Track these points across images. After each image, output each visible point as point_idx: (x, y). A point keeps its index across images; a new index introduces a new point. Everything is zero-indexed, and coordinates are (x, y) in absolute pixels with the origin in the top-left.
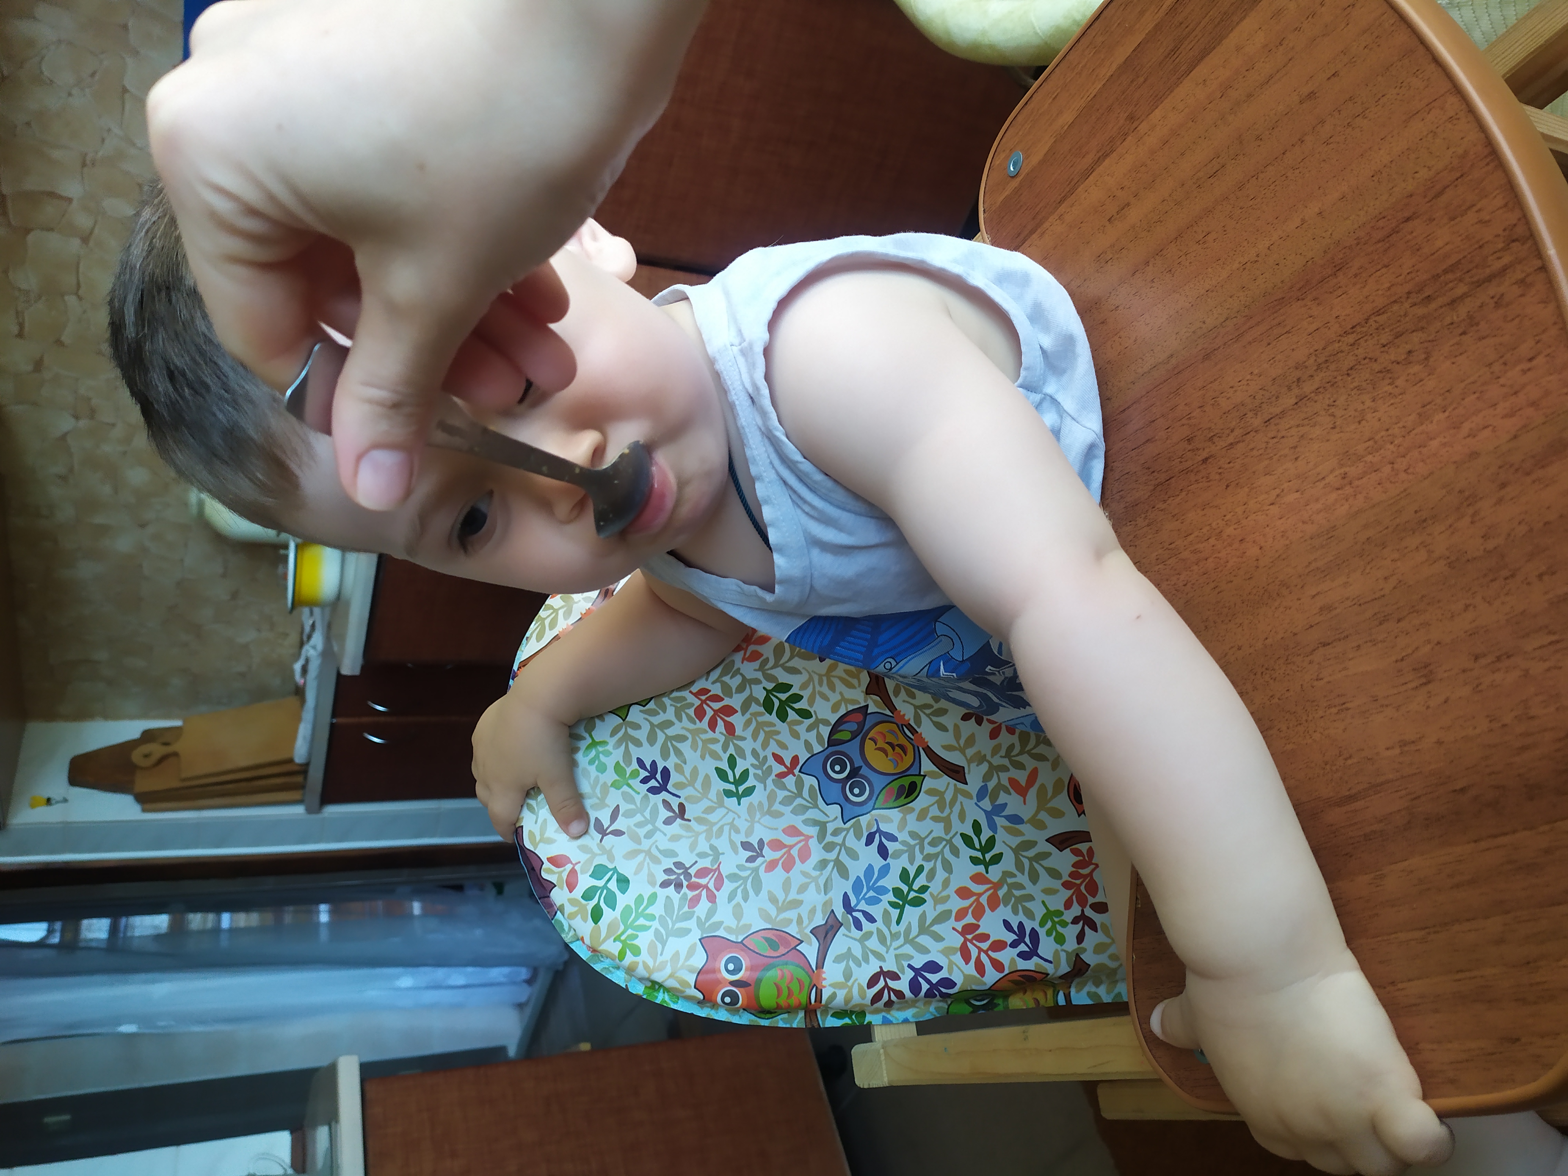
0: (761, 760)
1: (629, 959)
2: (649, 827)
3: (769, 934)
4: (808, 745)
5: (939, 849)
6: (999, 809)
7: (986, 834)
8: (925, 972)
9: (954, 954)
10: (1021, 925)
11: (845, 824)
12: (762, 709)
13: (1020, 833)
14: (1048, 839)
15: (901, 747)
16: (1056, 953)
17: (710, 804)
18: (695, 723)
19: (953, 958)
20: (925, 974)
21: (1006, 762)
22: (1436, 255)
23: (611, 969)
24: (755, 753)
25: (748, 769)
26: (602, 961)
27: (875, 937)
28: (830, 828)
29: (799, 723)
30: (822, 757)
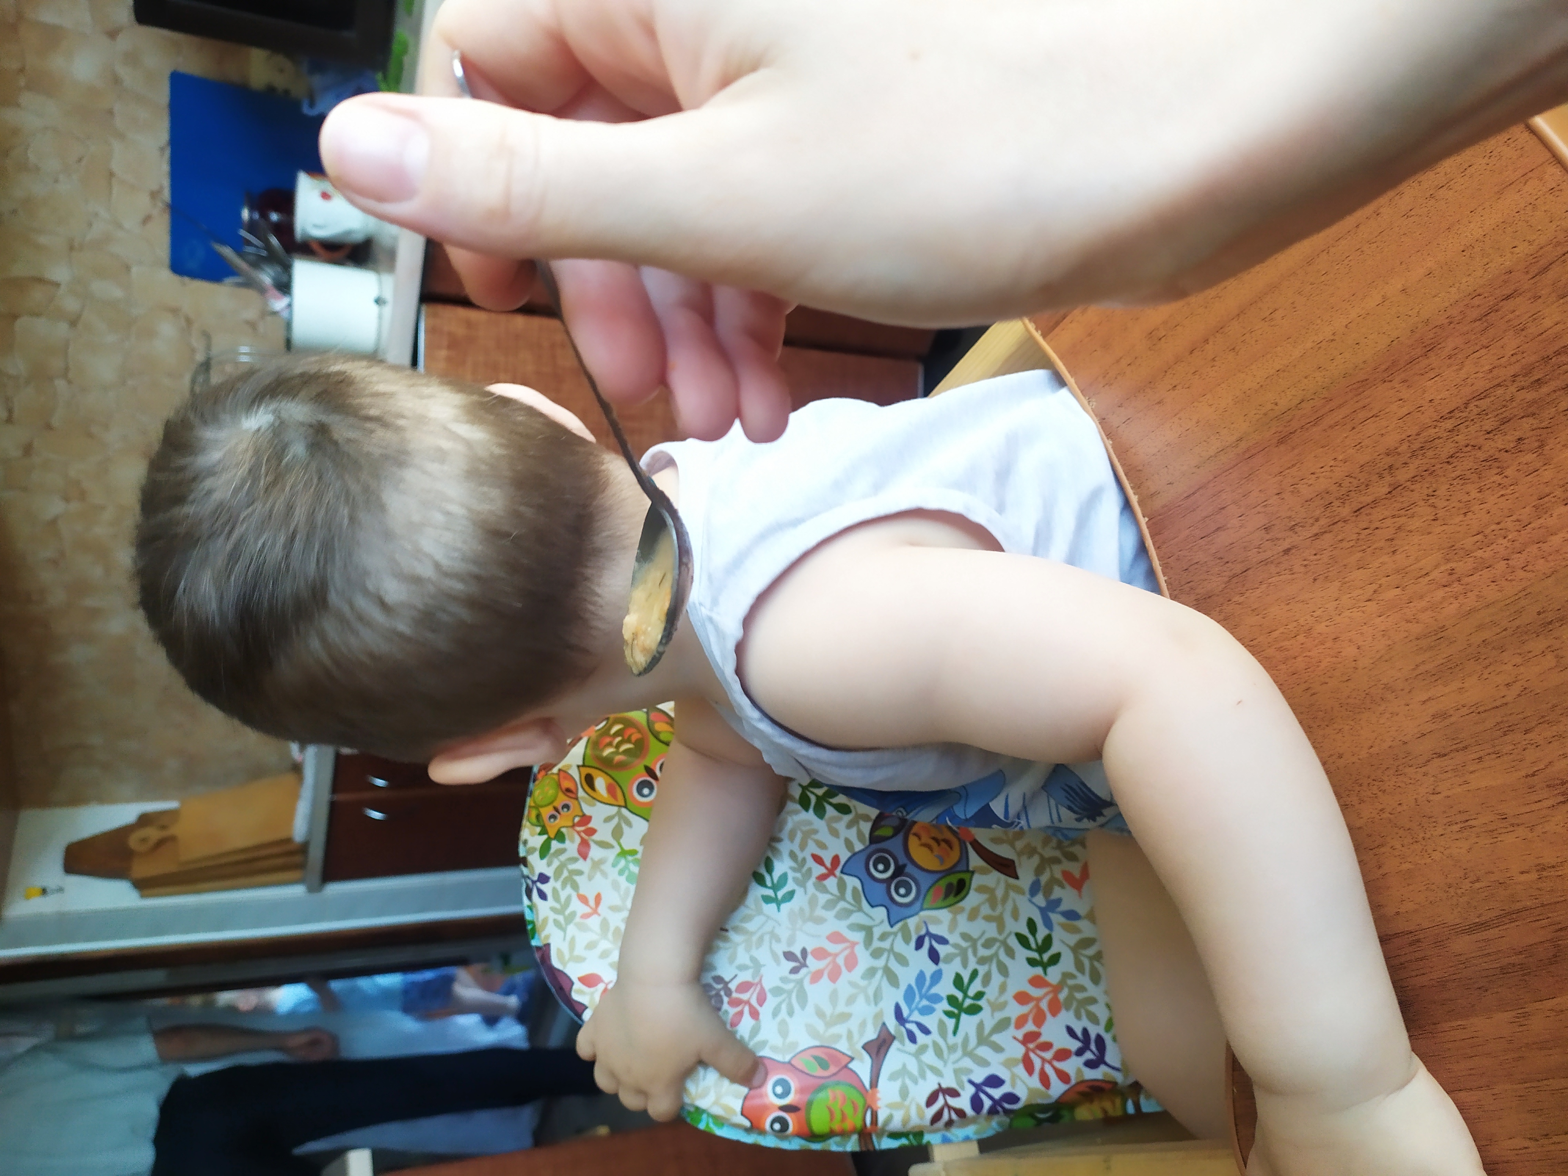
0: (799, 862)
3: (818, 1053)
4: (848, 844)
5: (993, 951)
6: (1053, 905)
7: (1042, 932)
8: (986, 1087)
9: (1017, 1066)
10: (1085, 1031)
11: (892, 926)
12: (798, 807)
13: (1077, 930)
15: (947, 842)
17: (747, 911)
19: (1015, 1070)
20: (988, 1090)
21: (1057, 854)
24: (793, 855)
25: (786, 872)
27: (931, 1050)
28: (877, 932)
29: (838, 820)
30: (863, 857)
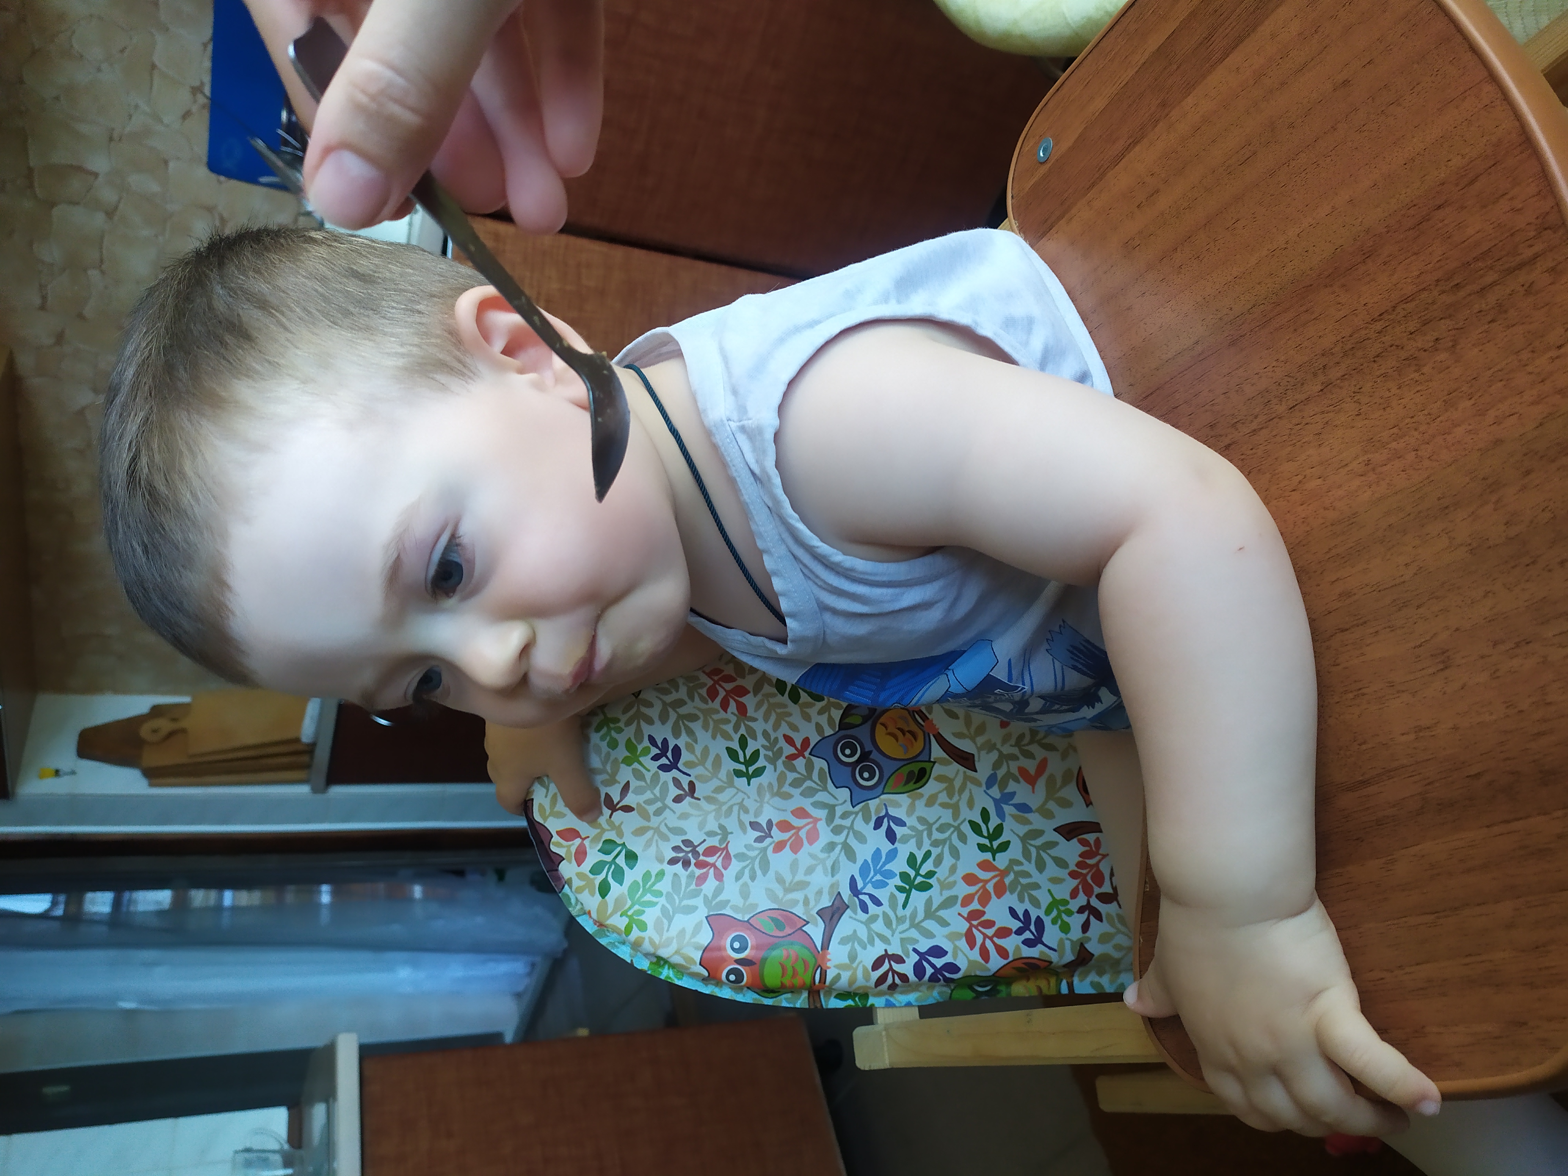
0: (772, 741)
1: (635, 934)
2: (659, 804)
3: (775, 914)
4: (819, 728)
5: (947, 835)
6: (1007, 797)
7: (994, 822)
8: (929, 956)
9: (960, 939)
10: (1026, 913)
11: (853, 807)
12: (774, 690)
13: (1027, 822)
14: (1056, 828)
15: (912, 733)
16: (1061, 942)
17: (719, 783)
18: (706, 703)
19: (957, 943)
20: (931, 959)
21: (1015, 751)
22: (1466, 243)
23: (616, 944)
24: (766, 734)
25: (758, 750)
26: (608, 936)
27: (881, 920)
28: (839, 811)
29: (810, 706)
30: (833, 740)
